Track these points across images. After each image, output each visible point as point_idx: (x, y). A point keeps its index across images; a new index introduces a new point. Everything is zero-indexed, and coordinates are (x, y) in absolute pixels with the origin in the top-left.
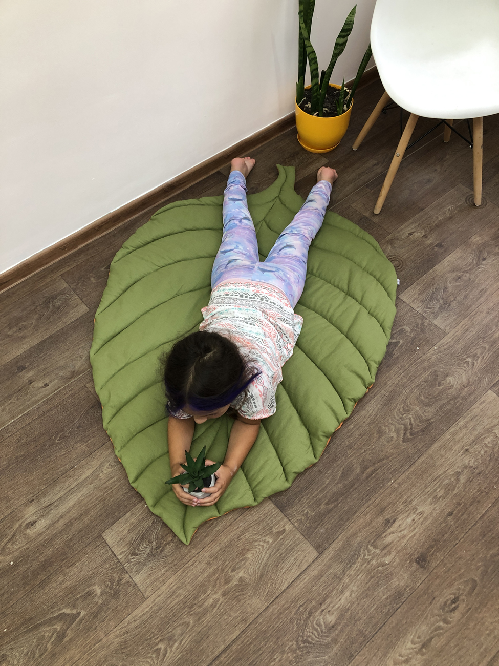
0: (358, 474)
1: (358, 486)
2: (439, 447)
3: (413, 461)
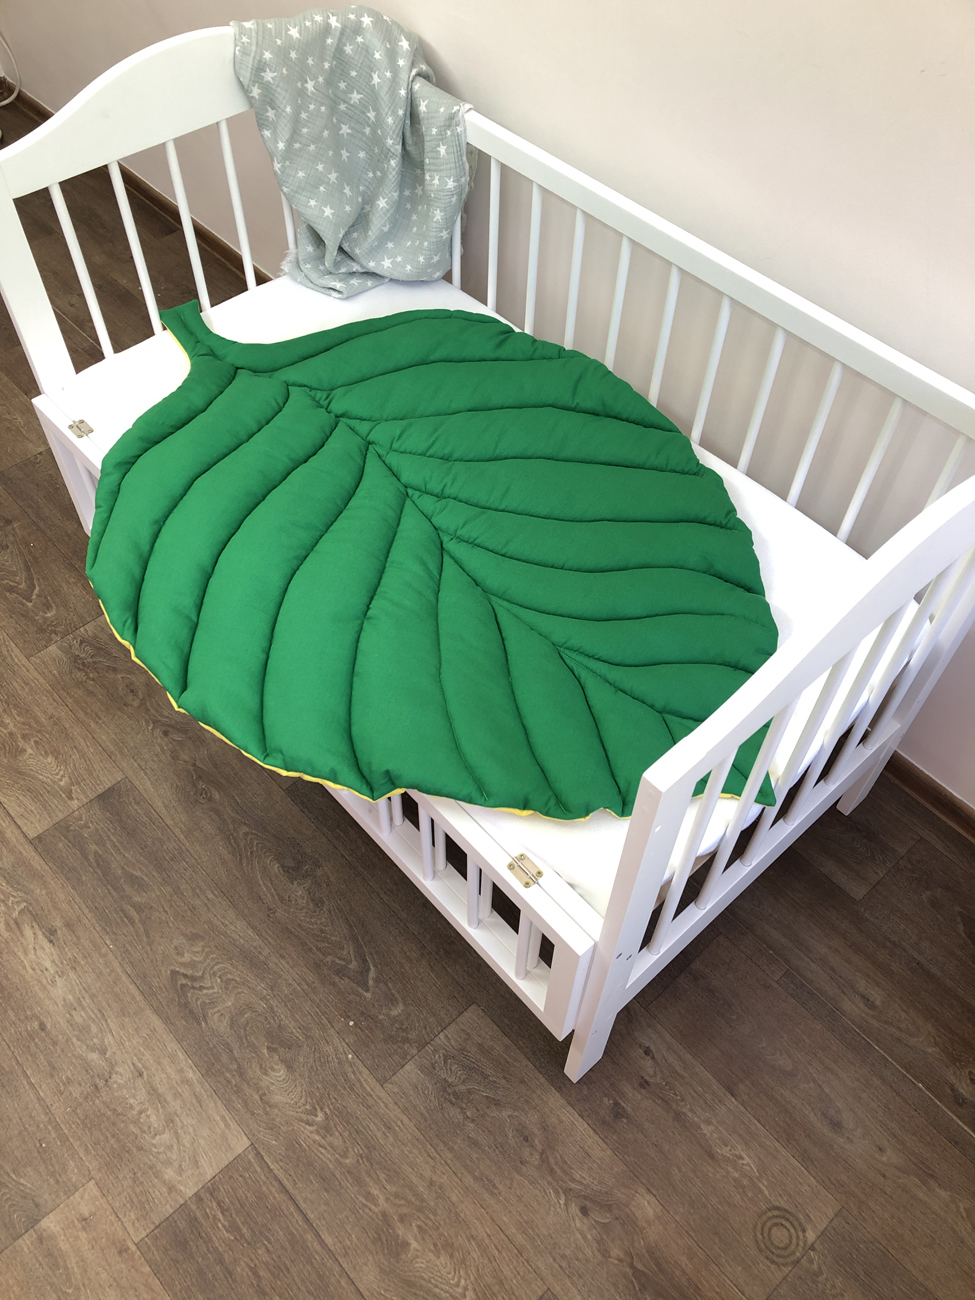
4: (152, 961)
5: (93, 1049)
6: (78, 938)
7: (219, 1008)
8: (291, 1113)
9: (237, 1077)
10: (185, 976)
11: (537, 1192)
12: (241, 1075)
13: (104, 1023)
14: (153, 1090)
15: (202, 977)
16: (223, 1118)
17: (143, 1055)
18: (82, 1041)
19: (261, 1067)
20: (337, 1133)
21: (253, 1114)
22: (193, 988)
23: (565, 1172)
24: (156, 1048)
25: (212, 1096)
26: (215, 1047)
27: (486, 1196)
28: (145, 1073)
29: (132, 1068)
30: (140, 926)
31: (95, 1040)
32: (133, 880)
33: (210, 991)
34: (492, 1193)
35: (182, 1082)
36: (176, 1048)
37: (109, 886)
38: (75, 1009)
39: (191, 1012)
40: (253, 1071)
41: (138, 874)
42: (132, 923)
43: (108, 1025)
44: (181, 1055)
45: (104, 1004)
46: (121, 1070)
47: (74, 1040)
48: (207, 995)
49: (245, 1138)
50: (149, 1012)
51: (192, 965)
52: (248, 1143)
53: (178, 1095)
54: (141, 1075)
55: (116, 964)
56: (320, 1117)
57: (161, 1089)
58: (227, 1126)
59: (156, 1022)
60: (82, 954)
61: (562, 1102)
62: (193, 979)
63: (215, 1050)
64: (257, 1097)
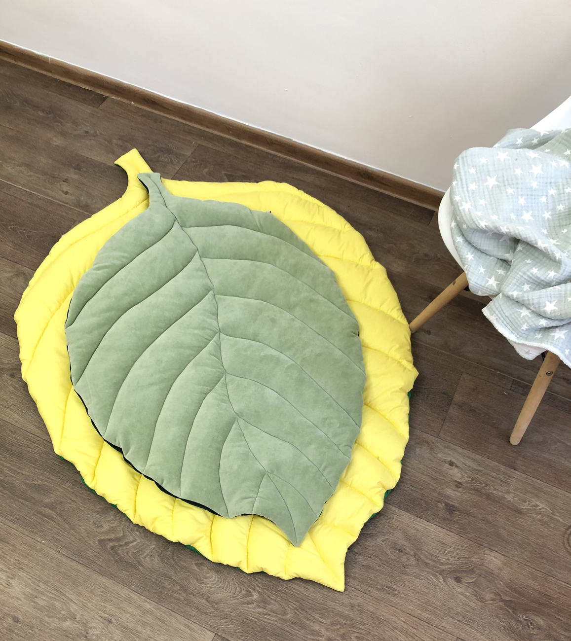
0: (42, 501)
1: (27, 506)
2: (105, 585)
3: (77, 559)
4: (80, 540)
5: (64, 619)
6: (13, 545)
7: (147, 552)
8: (234, 601)
9: (183, 593)
10: (110, 540)
11: (423, 581)
12: (185, 591)
13: (63, 597)
14: (125, 628)
15: (124, 536)
16: (186, 626)
17: (105, 607)
18: (52, 617)
19: (197, 580)
20: (272, 601)
21: (206, 614)
22: (121, 546)
23: (435, 561)
24: (112, 599)
25: (171, 615)
26: (156, 580)
27: (392, 598)
28: (113, 620)
29: (101, 620)
30: (59, 518)
31: (63, 612)
32: (38, 488)
33: (135, 543)
34: (395, 595)
35: (144, 614)
36: (128, 592)
37: (20, 500)
38: (36, 597)
39: (127, 563)
40: (193, 584)
41: (40, 482)
42: (52, 519)
43: (68, 598)
44: (134, 596)
45: (58, 584)
46: (93, 625)
47: (46, 619)
48: (133, 547)
49: (209, 632)
50: (94, 576)
51: (112, 530)
52: (212, 635)
53: (145, 624)
54: (110, 622)
55: (52, 552)
56: (255, 596)
57: (131, 625)
58: (191, 629)
59: (105, 581)
60: (22, 555)
61: (412, 517)
62: (118, 539)
63: (158, 582)
64: (204, 601)
